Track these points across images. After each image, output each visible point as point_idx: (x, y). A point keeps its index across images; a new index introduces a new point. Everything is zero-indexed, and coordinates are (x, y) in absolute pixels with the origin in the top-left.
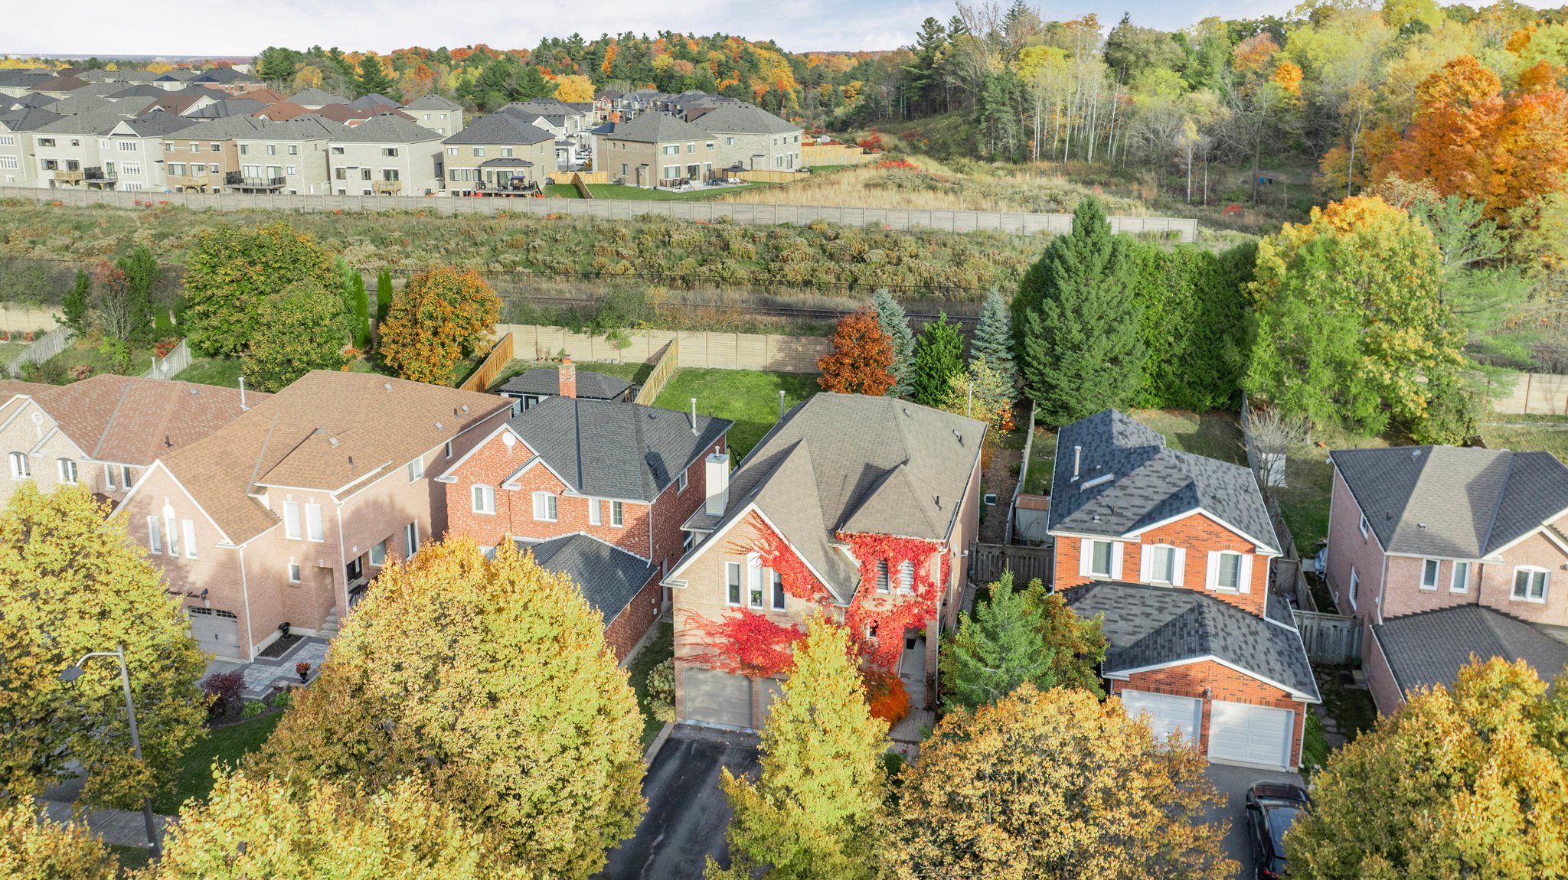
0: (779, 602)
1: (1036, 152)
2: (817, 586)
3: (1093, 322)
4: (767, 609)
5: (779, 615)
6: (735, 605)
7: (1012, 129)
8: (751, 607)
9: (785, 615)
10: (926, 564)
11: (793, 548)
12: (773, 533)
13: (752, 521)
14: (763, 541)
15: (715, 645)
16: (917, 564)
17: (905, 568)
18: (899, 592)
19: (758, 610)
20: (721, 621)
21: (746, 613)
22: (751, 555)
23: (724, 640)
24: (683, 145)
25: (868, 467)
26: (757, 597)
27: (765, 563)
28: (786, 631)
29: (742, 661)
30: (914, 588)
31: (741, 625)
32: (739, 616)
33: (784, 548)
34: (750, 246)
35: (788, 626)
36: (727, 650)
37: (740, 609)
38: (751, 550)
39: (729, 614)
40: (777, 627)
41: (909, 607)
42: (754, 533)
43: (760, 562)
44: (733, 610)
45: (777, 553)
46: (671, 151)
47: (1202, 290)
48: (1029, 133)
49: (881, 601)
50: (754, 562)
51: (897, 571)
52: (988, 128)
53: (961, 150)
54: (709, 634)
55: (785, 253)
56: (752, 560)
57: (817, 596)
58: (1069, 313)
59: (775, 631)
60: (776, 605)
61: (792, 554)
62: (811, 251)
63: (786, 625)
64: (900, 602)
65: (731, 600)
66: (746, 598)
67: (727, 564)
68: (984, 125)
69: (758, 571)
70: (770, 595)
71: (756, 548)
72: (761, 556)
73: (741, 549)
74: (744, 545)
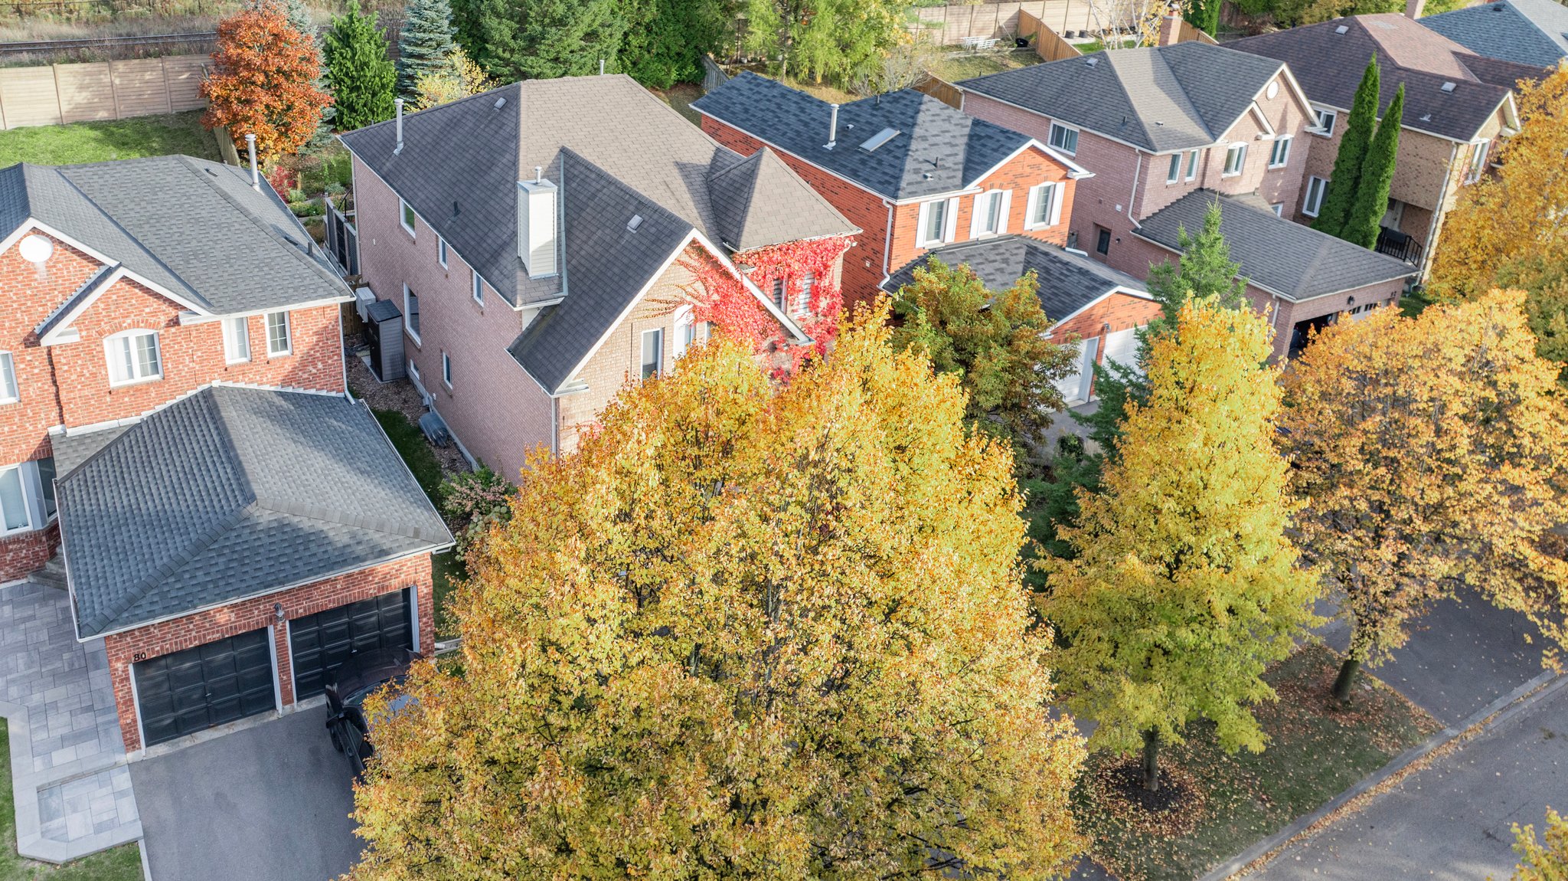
10: (829, 269)
13: (689, 260)
14: (699, 286)
16: (821, 272)
17: (806, 283)
22: (680, 311)
27: (698, 316)
30: (812, 306)
38: (682, 302)
41: (811, 331)
42: (685, 277)
43: (691, 317)
45: (716, 297)
50: (684, 321)
51: (800, 289)
56: (681, 317)
61: (742, 289)
67: (642, 334)
69: (687, 330)
71: (689, 298)
72: (694, 310)
73: (666, 305)
74: (670, 298)
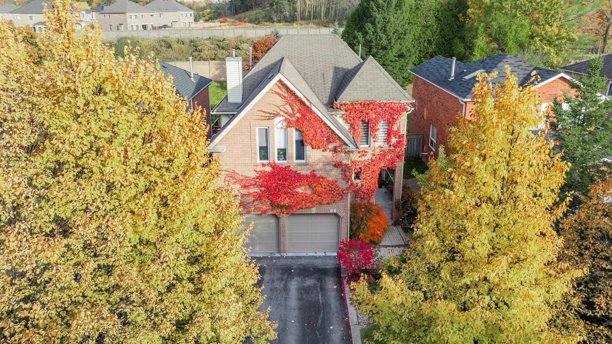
0: (300, 155)
1: (298, 17)
2: (332, 136)
3: (391, 34)
4: (292, 162)
5: (300, 165)
6: (265, 162)
7: (287, 8)
8: (277, 161)
9: (306, 164)
10: (398, 122)
11: (313, 108)
12: (297, 97)
13: (278, 90)
14: (288, 107)
15: (249, 195)
16: (390, 122)
17: (381, 127)
18: (377, 145)
19: (283, 163)
20: (253, 175)
21: (274, 166)
22: (278, 119)
23: (257, 190)
24: (139, 15)
25: (337, 69)
26: (283, 153)
27: (289, 124)
28: (307, 177)
29: (272, 205)
30: (388, 140)
31: (271, 176)
32: (268, 169)
33: (305, 109)
34: (182, 46)
35: (308, 172)
36: (259, 197)
37: (269, 164)
38: (278, 115)
39: (261, 168)
40: (299, 174)
41: (384, 154)
42: (279, 101)
43: (285, 124)
44: (264, 165)
45: (298, 115)
46: (133, 17)
47: (440, 20)
48: (295, 10)
49: (364, 153)
50: (280, 125)
51: (377, 130)
52: (277, 8)
53: (264, 20)
54: (245, 187)
55: (200, 48)
56: (279, 122)
57: (331, 146)
58: (378, 30)
59: (298, 178)
60: (297, 158)
61: (312, 112)
62: (213, 46)
63: (305, 172)
64: (378, 151)
65: (261, 159)
66: (274, 156)
67: (257, 129)
68: (275, 6)
69: (283, 131)
70: (292, 151)
71: (282, 113)
72: (286, 119)
73: (269, 115)
74: (271, 112)
